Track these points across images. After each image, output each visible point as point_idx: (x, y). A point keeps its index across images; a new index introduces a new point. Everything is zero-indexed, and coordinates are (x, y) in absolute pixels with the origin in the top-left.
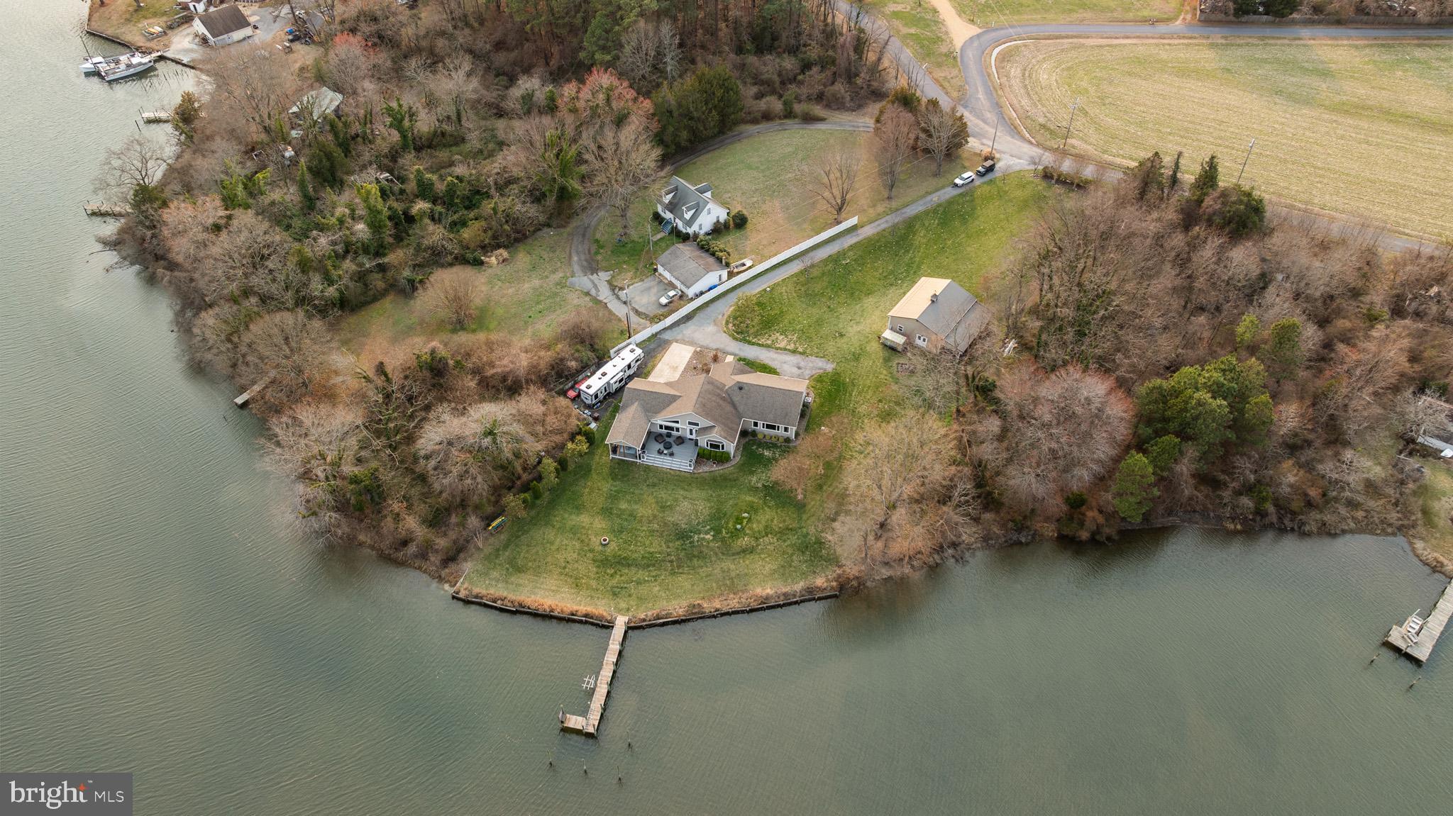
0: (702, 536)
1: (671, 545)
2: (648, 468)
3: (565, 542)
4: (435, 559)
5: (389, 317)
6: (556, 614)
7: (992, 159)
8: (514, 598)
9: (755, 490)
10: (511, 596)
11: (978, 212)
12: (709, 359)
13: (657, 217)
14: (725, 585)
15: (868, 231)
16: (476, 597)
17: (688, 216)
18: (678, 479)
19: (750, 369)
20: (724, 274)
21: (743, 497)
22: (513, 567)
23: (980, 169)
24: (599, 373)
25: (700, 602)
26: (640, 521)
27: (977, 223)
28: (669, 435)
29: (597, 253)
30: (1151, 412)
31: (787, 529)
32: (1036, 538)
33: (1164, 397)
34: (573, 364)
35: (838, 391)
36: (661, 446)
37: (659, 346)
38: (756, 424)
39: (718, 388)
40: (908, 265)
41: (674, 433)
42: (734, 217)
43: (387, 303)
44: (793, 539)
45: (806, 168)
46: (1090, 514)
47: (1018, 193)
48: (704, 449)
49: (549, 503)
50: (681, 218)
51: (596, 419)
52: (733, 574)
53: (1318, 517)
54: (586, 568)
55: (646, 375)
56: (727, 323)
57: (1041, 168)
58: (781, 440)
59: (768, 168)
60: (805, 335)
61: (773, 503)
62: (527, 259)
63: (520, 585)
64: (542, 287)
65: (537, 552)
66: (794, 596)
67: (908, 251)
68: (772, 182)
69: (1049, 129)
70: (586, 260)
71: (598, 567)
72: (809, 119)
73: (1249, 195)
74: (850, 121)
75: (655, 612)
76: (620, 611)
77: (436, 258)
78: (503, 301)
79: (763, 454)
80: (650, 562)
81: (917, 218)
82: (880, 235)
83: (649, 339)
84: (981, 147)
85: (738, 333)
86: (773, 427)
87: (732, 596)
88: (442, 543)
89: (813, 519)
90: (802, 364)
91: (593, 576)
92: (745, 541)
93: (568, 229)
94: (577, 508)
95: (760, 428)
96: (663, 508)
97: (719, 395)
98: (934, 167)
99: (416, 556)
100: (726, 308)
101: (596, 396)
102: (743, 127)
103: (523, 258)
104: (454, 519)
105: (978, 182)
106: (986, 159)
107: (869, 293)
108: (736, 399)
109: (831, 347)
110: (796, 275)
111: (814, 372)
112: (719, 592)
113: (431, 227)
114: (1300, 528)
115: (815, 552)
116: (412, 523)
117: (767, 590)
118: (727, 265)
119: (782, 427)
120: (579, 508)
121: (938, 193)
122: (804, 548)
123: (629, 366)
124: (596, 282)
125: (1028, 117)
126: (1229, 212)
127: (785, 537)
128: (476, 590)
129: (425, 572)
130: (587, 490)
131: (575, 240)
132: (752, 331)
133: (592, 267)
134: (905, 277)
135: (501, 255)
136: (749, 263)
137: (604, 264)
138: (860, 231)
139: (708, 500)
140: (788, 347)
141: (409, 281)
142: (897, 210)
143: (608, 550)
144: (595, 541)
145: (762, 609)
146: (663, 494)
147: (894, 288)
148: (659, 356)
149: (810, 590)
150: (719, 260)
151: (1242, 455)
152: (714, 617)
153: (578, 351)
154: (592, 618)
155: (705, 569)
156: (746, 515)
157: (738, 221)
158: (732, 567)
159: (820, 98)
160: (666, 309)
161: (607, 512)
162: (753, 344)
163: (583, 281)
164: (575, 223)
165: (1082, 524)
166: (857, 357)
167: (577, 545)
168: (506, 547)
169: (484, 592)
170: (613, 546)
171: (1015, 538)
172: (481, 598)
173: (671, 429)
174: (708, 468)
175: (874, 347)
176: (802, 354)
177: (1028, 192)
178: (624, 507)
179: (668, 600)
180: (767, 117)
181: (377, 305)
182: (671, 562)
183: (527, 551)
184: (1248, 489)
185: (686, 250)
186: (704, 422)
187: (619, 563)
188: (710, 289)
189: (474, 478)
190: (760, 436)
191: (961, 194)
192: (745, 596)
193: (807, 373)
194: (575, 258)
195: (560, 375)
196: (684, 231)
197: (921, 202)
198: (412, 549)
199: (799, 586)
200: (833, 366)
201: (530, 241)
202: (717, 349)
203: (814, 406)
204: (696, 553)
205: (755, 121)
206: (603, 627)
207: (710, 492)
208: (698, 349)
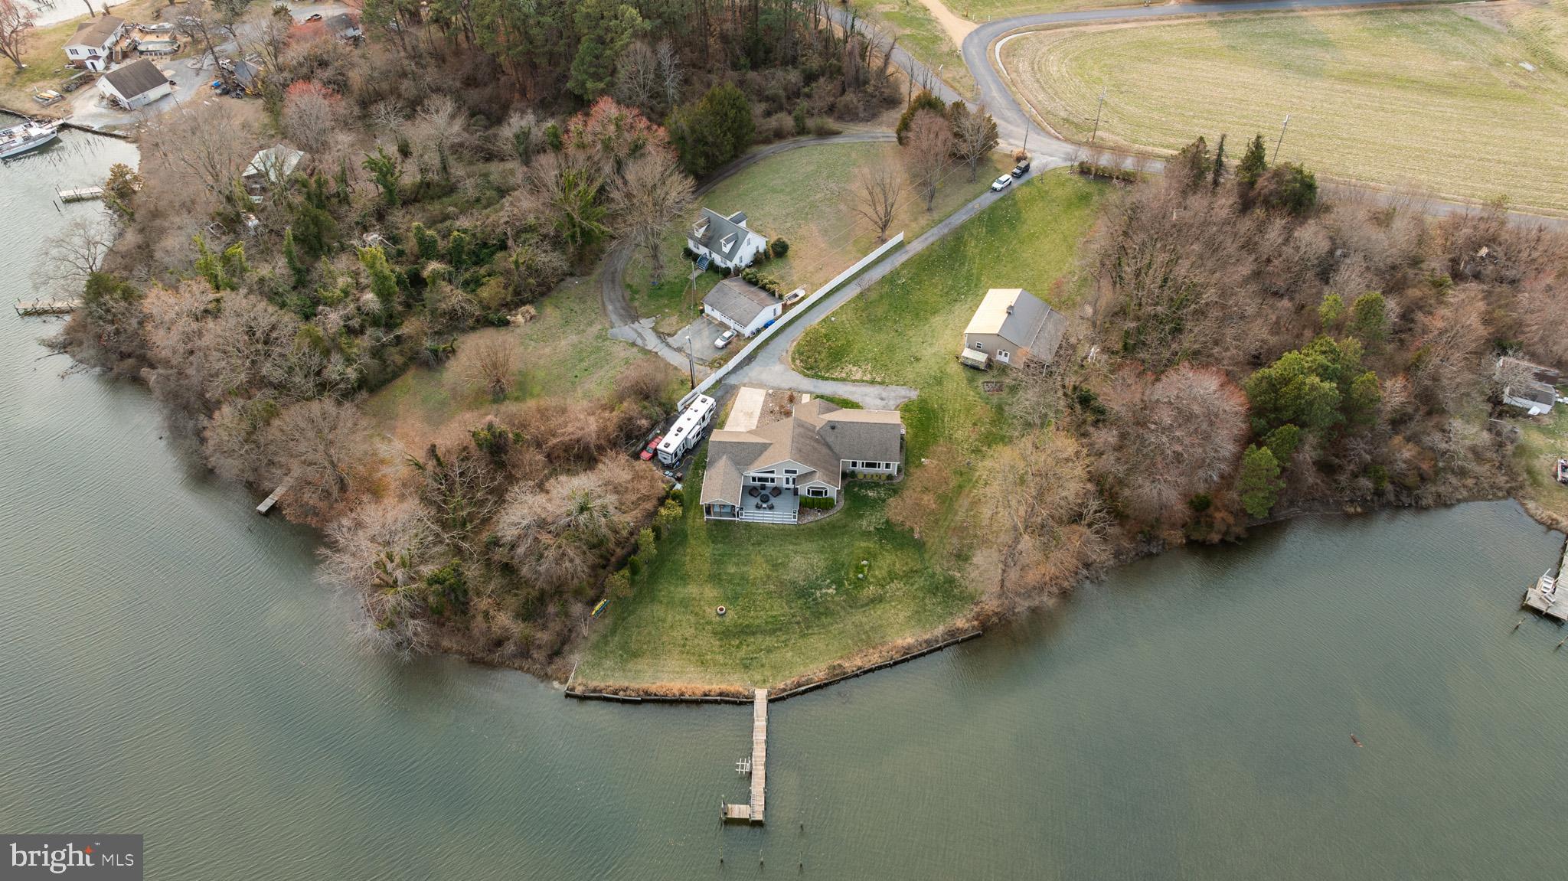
0: (824, 591)
1: (793, 605)
2: (748, 526)
3: (678, 617)
4: (539, 655)
5: (415, 394)
6: (687, 697)
7: (1025, 159)
8: (637, 686)
9: (866, 535)
10: (634, 685)
11: (1024, 215)
12: (785, 402)
13: (689, 254)
14: (861, 640)
15: (917, 247)
16: (595, 691)
17: (726, 249)
18: (782, 534)
19: (835, 407)
20: (779, 307)
21: (857, 543)
22: (627, 652)
23: (1015, 170)
24: (674, 429)
25: (840, 662)
26: (754, 584)
27: (1025, 227)
28: (763, 487)
29: (632, 299)
30: (1265, 402)
31: (912, 571)
32: (1167, 546)
33: (1274, 386)
34: (644, 423)
35: (929, 419)
36: (757, 500)
37: (727, 392)
38: (854, 464)
39: (809, 430)
40: (966, 278)
41: (769, 484)
42: (774, 246)
43: (410, 378)
44: (920, 582)
45: (832, 185)
46: (1218, 515)
47: (1059, 192)
48: (806, 498)
49: (650, 576)
50: (719, 252)
51: (679, 480)
52: (867, 628)
53: (1433, 489)
54: (706, 642)
55: (722, 425)
56: (794, 360)
57: (1076, 164)
58: (884, 478)
59: (795, 190)
60: (878, 364)
61: (890, 546)
62: (557, 313)
63: (640, 671)
64: (581, 343)
65: (649, 633)
66: (937, 641)
67: (963, 264)
68: (802, 204)
69: (1073, 123)
70: (623, 309)
71: (721, 639)
72: (824, 134)
73: (1300, 172)
74: (867, 132)
75: (795, 679)
76: (755, 684)
77: (455, 323)
78: (541, 362)
79: (867, 495)
80: (776, 628)
81: (963, 227)
82: (930, 248)
83: (714, 386)
84: (1010, 148)
85: (808, 369)
86: (873, 465)
87: (871, 651)
88: (543, 637)
89: (936, 557)
90: (884, 395)
91: (717, 650)
92: (871, 590)
93: (594, 277)
94: (682, 579)
95: (859, 467)
96: (775, 566)
97: (811, 438)
98: (968, 173)
99: (515, 656)
100: (788, 344)
101: (676, 455)
102: (755, 149)
103: (552, 314)
104: (552, 609)
105: (1016, 184)
106: (1019, 159)
107: (935, 312)
108: (830, 439)
109: (909, 373)
110: (853, 301)
111: (899, 402)
112: (856, 649)
113: (447, 288)
114: (1417, 503)
115: (947, 592)
116: (504, 620)
117: (908, 639)
118: (781, 297)
119: (883, 464)
120: (684, 579)
121: (979, 200)
122: (934, 590)
123: (704, 418)
124: (640, 330)
125: (1048, 112)
126: (1286, 191)
127: (912, 581)
128: (593, 684)
129: (528, 671)
130: (688, 558)
131: (605, 287)
132: (822, 365)
133: (632, 316)
134: (970, 291)
135: (527, 311)
136: (801, 294)
137: (643, 310)
138: (908, 247)
139: (822, 552)
140: (865, 378)
141: (431, 351)
142: (941, 221)
143: (727, 620)
144: (711, 612)
145: (906, 660)
146: (771, 551)
147: (959, 304)
148: (730, 403)
149: (952, 633)
150: (773, 294)
151: (1355, 436)
152: (857, 676)
153: (645, 407)
154: (728, 695)
155: (835, 626)
156: (865, 562)
157: (779, 249)
158: (864, 620)
159: (831, 110)
160: (724, 352)
161: (715, 578)
162: (827, 379)
163: (625, 331)
164: (599, 269)
165: (1210, 526)
166: (939, 381)
167: (692, 619)
168: (614, 632)
169: (602, 685)
170: (731, 614)
171: (1145, 550)
172: (601, 691)
173: (766, 480)
174: (813, 517)
175: (954, 368)
176: (882, 383)
177: (1069, 190)
178: (732, 571)
179: (805, 665)
180: (779, 135)
181: (399, 382)
182: (798, 623)
183: (639, 633)
184: (1365, 470)
185: (732, 286)
186: (802, 468)
187: (742, 632)
188: (766, 326)
189: (571, 561)
190: (861, 477)
191: (1002, 198)
192: (885, 649)
193: (892, 403)
194: (610, 308)
195: (629, 437)
196: (723, 266)
197: (963, 211)
198: (510, 648)
199: (939, 630)
200: (917, 393)
201: (554, 293)
202: (790, 389)
203: (907, 438)
204: (822, 610)
205: (767, 141)
206: (745, 703)
207: (821, 543)
208: (771, 391)
